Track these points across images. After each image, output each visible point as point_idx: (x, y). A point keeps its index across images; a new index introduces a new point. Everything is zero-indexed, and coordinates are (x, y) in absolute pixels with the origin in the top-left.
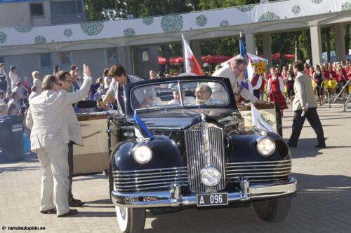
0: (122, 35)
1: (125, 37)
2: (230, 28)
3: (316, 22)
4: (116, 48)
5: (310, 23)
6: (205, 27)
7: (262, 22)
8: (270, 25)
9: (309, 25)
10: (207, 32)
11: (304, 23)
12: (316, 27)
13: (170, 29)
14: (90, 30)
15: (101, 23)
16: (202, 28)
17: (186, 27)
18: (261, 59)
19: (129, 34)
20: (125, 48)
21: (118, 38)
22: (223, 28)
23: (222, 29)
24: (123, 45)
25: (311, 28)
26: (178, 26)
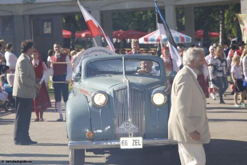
1: (24, 4)
4: (13, 16)
24: (21, 13)
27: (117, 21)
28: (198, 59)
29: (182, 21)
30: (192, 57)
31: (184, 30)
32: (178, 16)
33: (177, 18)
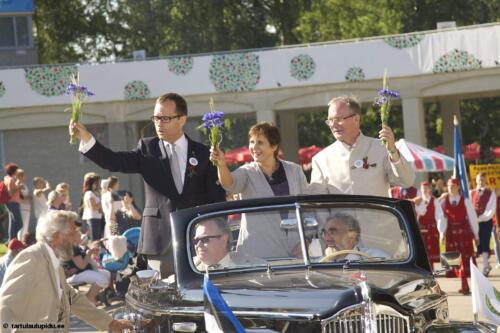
0: (121, 95)
1: (128, 101)
2: (369, 85)
4: (106, 124)
7: (441, 73)
8: (460, 80)
10: (314, 93)
13: (230, 85)
14: (46, 84)
15: (71, 68)
16: (303, 83)
17: (267, 81)
18: (441, 157)
19: (137, 94)
20: (126, 125)
21: (112, 102)
22: (354, 86)
23: (347, 86)
24: (122, 118)
26: (248, 78)
27: (305, 128)
28: (67, 231)
29: (436, 126)
30: (55, 228)
31: (441, 143)
32: (429, 118)
33: (427, 121)
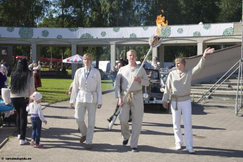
2: (63, 40)
3: (114, 42)
5: (111, 43)
6: (47, 37)
7: (82, 39)
8: (87, 41)
9: (110, 44)
11: (107, 42)
12: (114, 45)
17: (35, 36)
22: (59, 40)
23: (57, 40)
25: (111, 46)
26: (30, 35)
